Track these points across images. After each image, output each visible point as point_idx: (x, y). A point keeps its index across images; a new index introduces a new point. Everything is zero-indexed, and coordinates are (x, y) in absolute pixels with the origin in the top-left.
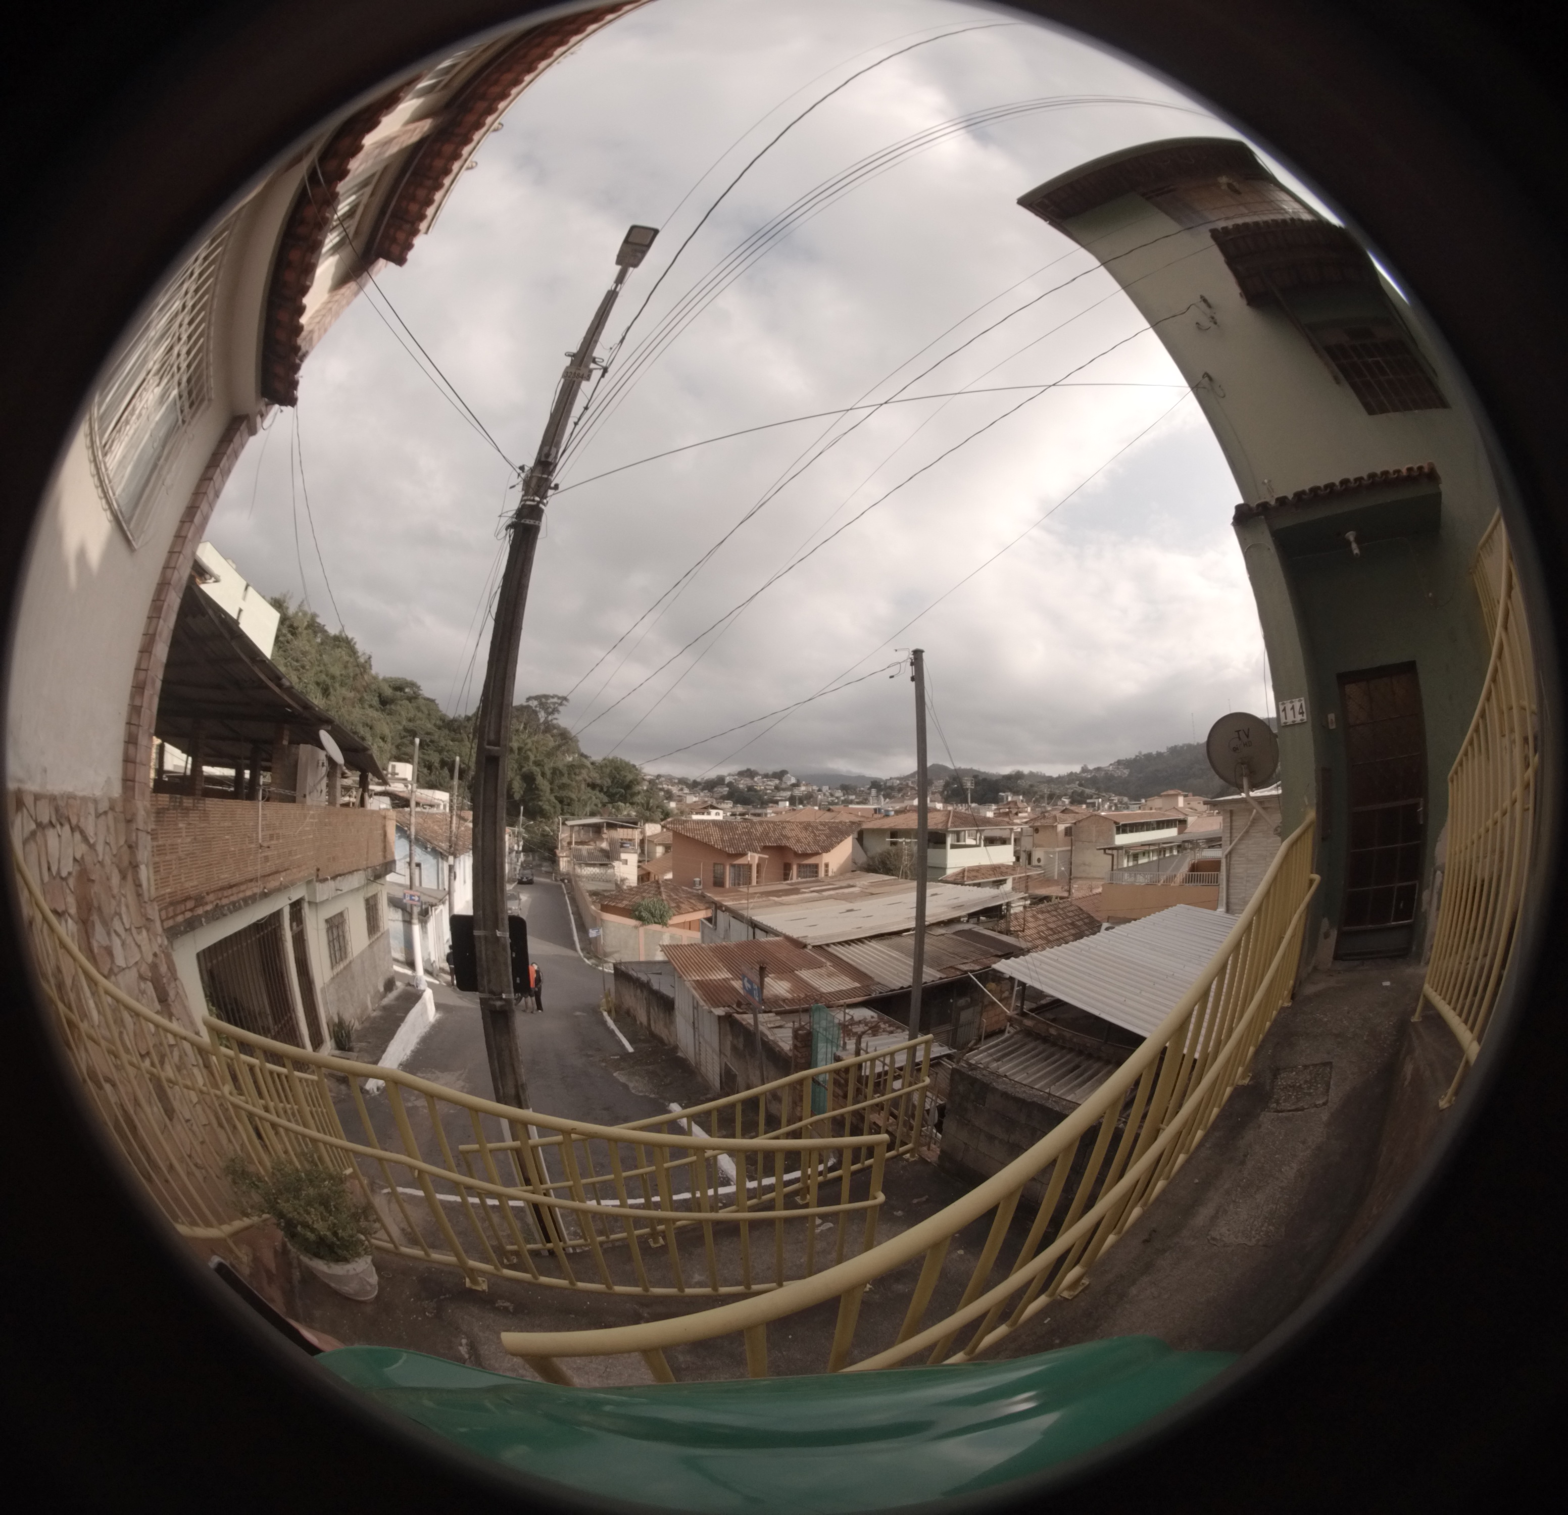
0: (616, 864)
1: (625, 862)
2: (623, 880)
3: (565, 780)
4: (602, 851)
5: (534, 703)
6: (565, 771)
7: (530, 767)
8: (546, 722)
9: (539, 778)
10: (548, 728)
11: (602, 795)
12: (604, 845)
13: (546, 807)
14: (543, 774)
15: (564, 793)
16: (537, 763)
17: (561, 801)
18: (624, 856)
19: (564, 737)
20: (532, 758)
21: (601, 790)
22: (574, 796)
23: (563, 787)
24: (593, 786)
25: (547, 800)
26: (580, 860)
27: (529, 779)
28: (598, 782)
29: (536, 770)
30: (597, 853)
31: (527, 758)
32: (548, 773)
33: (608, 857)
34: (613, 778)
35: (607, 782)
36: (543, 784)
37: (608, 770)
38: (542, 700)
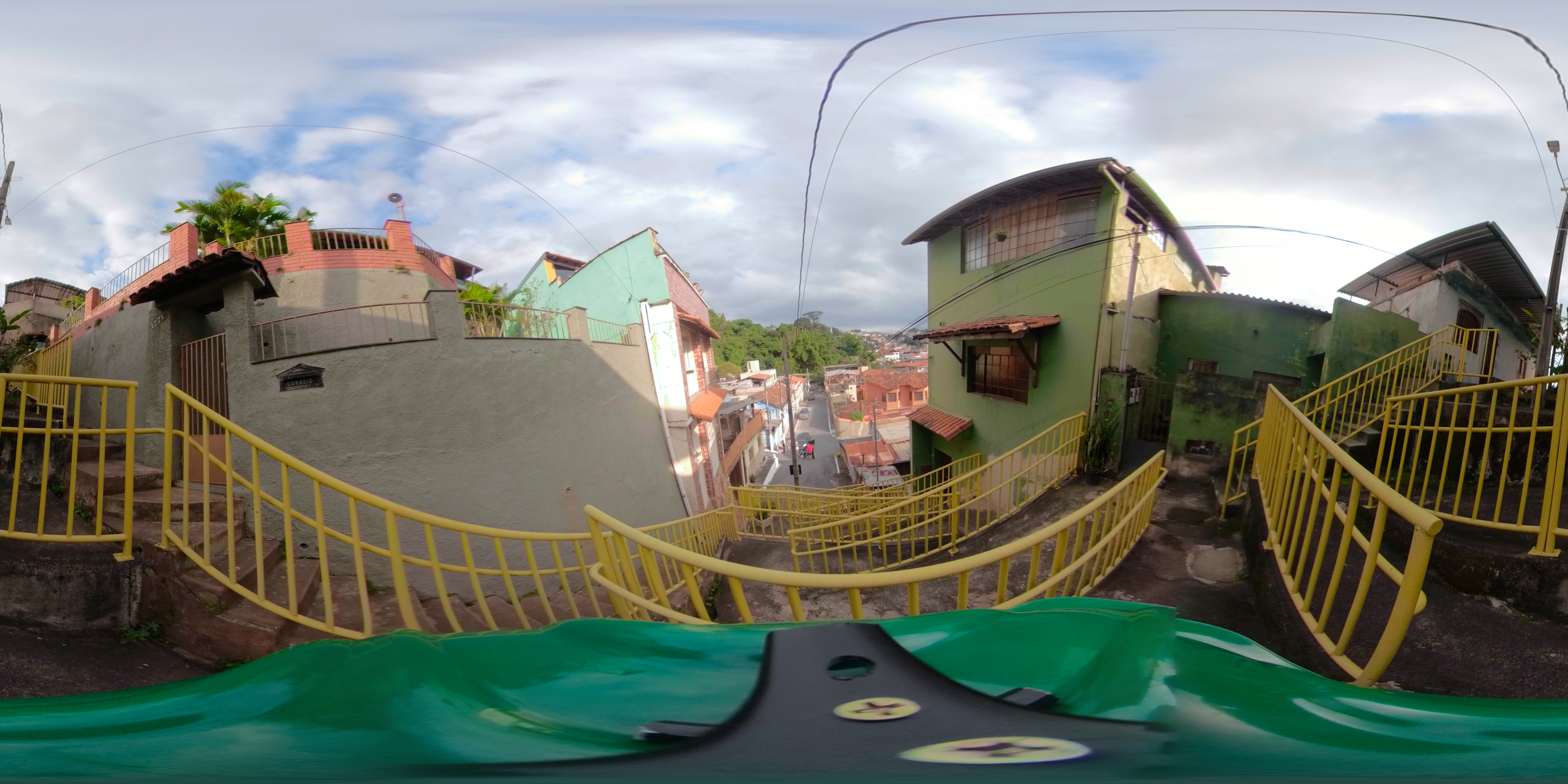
0: (847, 391)
1: (851, 388)
2: (851, 396)
3: (826, 349)
4: (841, 385)
5: (807, 316)
6: (825, 346)
7: (809, 347)
8: (814, 323)
9: (814, 351)
10: (815, 326)
11: (843, 352)
12: (842, 383)
13: (818, 363)
14: (815, 349)
15: (826, 356)
16: (812, 345)
17: (824, 359)
18: (850, 386)
19: (823, 328)
20: (810, 342)
21: (843, 349)
22: (830, 356)
23: (825, 353)
24: (839, 348)
25: (818, 359)
26: (831, 389)
27: (809, 352)
28: (841, 346)
29: (812, 348)
30: (839, 387)
31: (807, 343)
32: (818, 348)
33: (844, 388)
34: (847, 343)
35: (845, 346)
36: (816, 353)
37: (845, 340)
38: (810, 314)
